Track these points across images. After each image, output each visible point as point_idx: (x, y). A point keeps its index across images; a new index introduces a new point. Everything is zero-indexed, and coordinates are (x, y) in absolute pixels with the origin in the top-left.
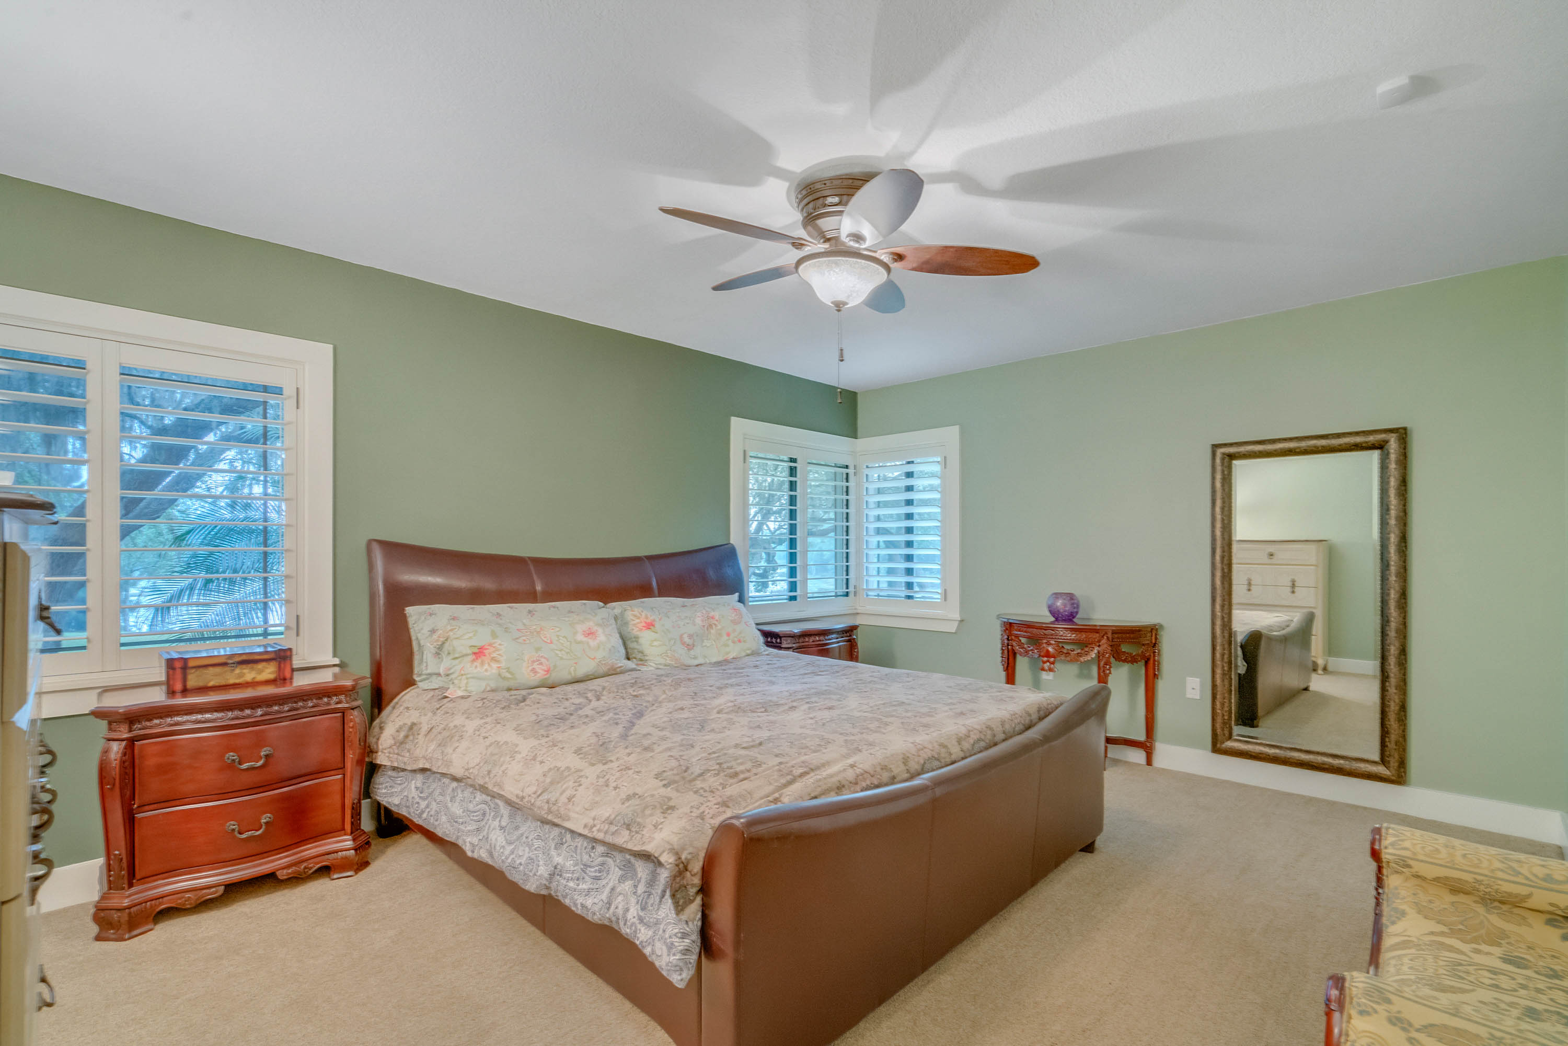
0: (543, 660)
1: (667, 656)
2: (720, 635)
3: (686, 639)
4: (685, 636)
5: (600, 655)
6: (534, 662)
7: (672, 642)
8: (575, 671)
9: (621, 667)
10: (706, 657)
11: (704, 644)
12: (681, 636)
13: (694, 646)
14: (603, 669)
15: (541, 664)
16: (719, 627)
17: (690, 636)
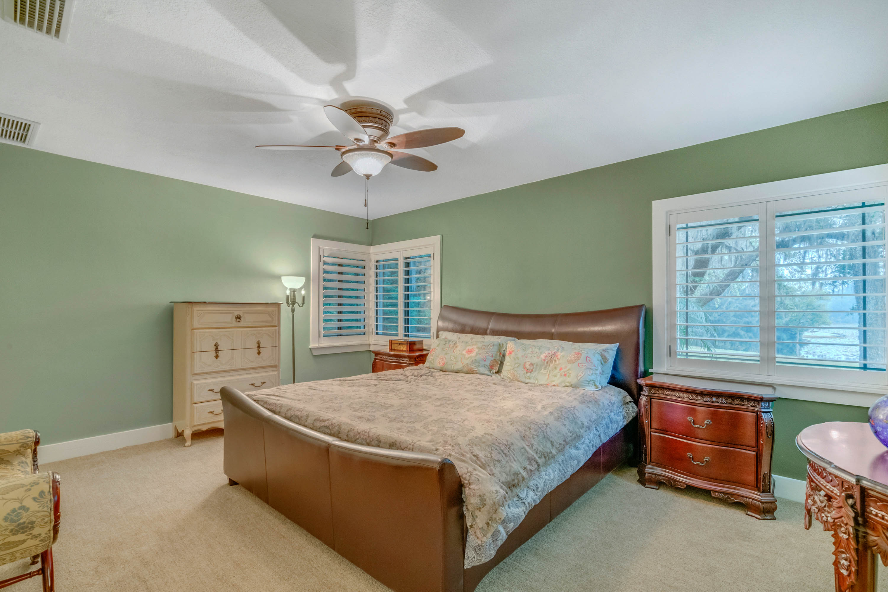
0: (444, 359)
1: (510, 373)
2: (555, 368)
3: (528, 366)
4: (528, 363)
5: (466, 362)
6: (441, 359)
7: (517, 365)
8: (454, 367)
9: (476, 371)
10: (537, 379)
11: (541, 372)
12: (525, 363)
13: (532, 371)
14: (465, 369)
15: (443, 360)
16: (557, 363)
17: (531, 364)
